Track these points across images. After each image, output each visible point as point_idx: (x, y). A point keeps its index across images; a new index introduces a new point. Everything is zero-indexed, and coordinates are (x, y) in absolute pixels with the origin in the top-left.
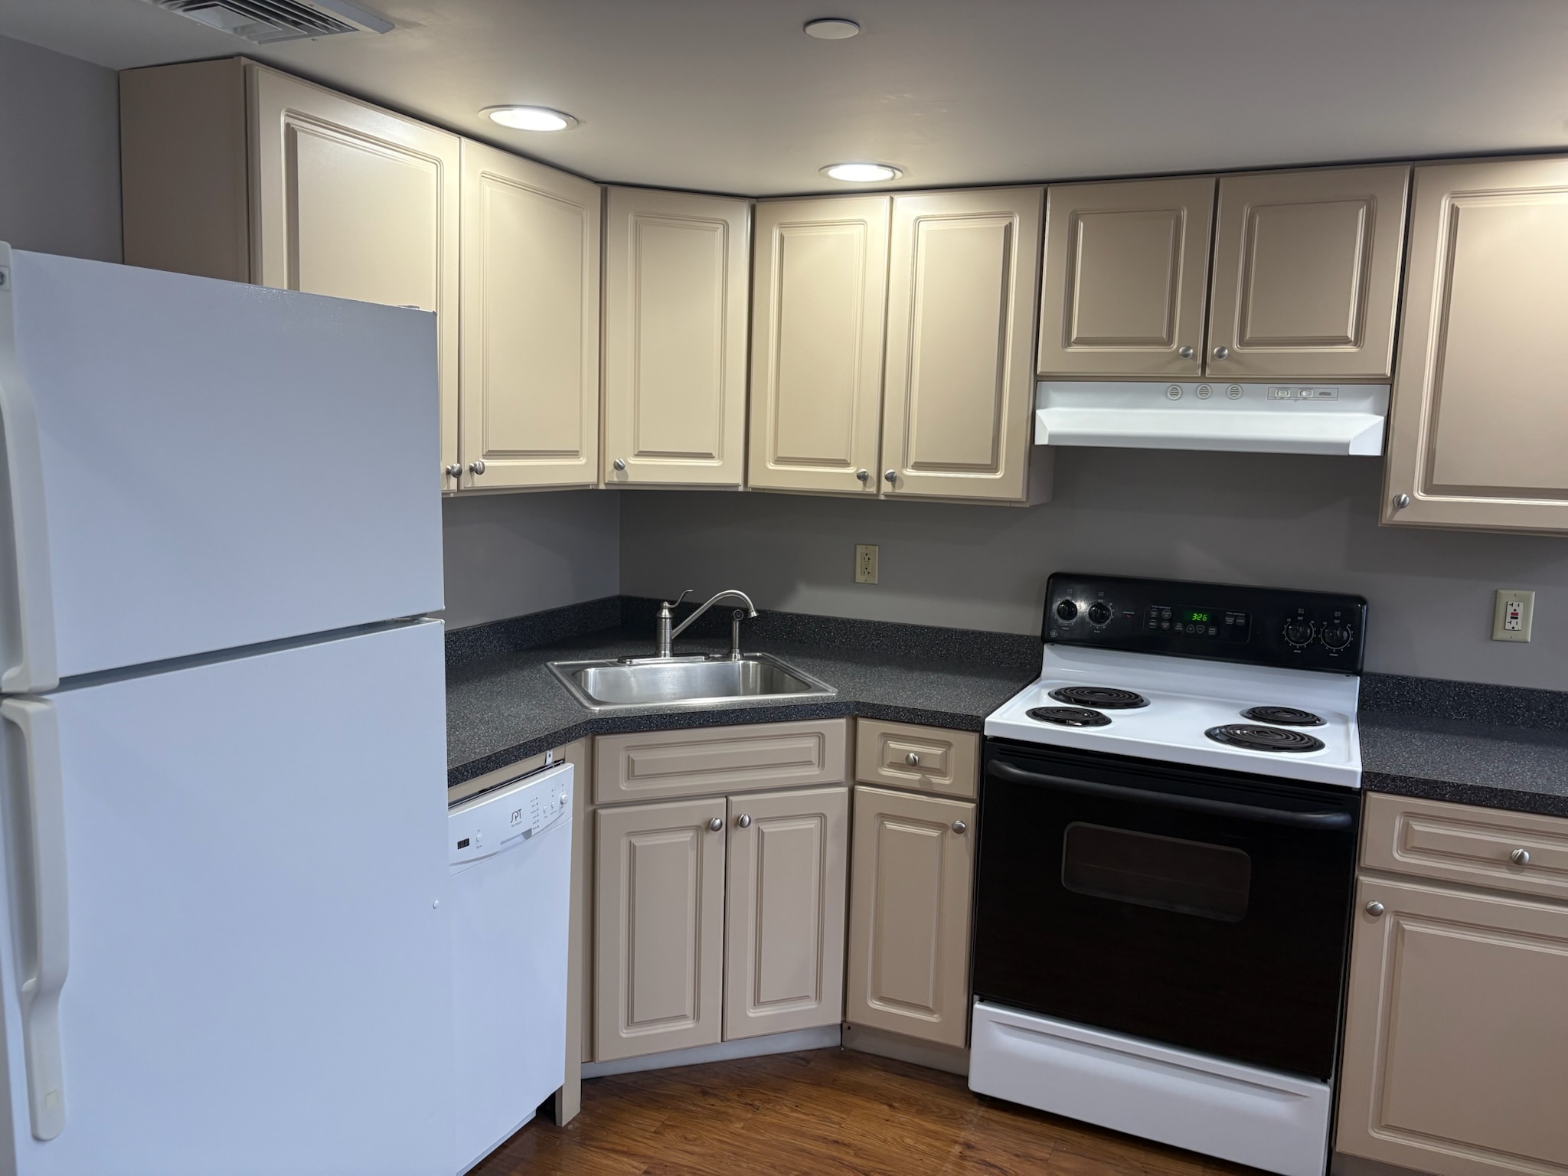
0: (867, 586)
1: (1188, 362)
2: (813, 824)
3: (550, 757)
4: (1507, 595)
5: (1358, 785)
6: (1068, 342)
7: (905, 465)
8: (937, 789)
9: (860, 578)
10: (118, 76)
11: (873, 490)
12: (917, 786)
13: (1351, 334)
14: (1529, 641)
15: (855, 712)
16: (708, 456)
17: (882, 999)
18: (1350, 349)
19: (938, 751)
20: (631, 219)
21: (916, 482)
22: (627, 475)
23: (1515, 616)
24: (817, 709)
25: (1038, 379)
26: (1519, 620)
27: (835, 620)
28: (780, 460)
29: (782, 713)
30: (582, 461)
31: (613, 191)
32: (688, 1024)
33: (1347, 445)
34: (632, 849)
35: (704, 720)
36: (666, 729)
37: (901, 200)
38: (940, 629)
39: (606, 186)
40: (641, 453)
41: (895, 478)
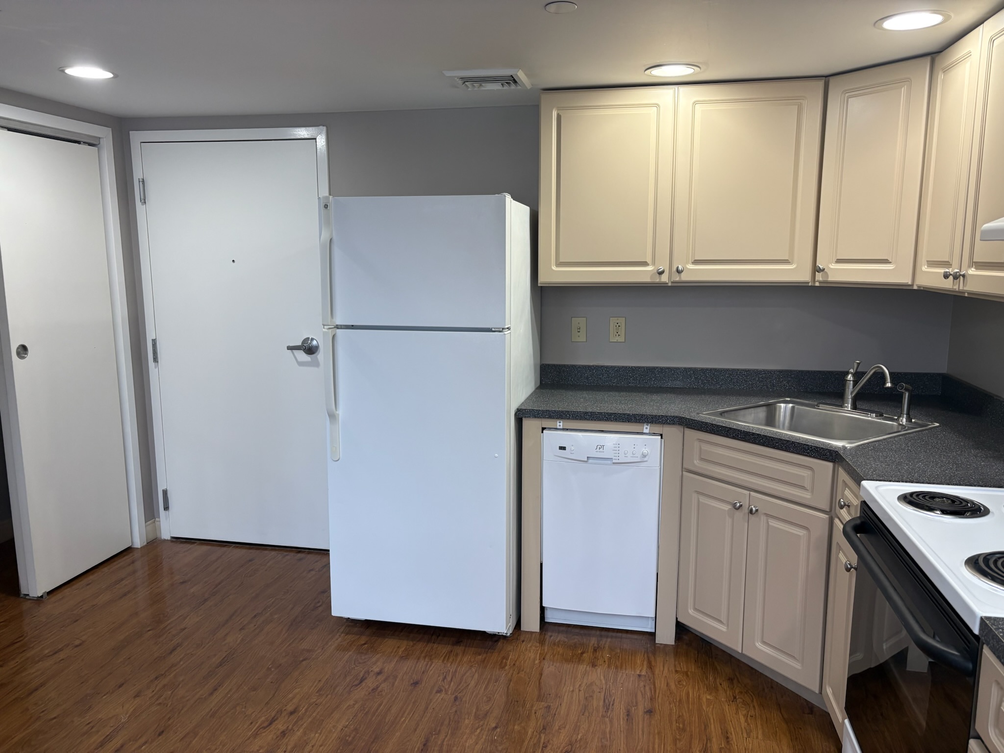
2: (802, 533)
3: (646, 428)
7: (970, 267)
15: (835, 458)
16: (886, 261)
17: (831, 688)
19: (855, 503)
20: (842, 96)
22: (827, 276)
24: (808, 449)
28: (929, 264)
29: (784, 444)
30: (793, 267)
31: (832, 81)
32: (724, 629)
34: (698, 503)
35: (736, 435)
36: (714, 433)
37: (987, 25)
40: (839, 261)
41: (964, 276)
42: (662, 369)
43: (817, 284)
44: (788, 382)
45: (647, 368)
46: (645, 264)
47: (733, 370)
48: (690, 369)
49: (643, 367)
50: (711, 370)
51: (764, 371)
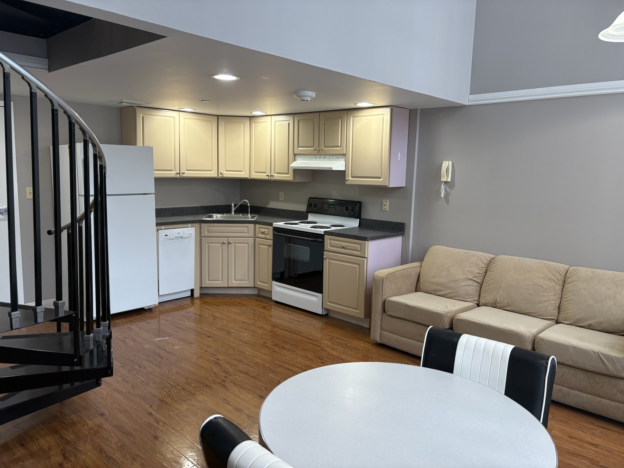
0: (281, 201)
1: (316, 151)
2: (246, 245)
3: (190, 225)
4: (384, 201)
5: (323, 234)
6: (298, 147)
7: (275, 173)
8: (267, 238)
9: (280, 199)
10: (121, 108)
11: (270, 178)
12: (264, 237)
13: (340, 145)
14: (388, 210)
15: (255, 223)
16: (241, 171)
17: (260, 282)
18: (339, 148)
19: (267, 230)
20: (223, 123)
21: (277, 177)
22: (224, 175)
23: (385, 205)
24: (247, 222)
25: (295, 155)
26: (386, 206)
27: (276, 209)
28: (256, 172)
29: (239, 222)
30: (213, 172)
31: (220, 117)
32: (221, 282)
33: (332, 168)
34: (209, 246)
35: (222, 222)
36: (215, 223)
37: (273, 117)
38: (293, 211)
39: (218, 116)
40: (227, 171)
41: (273, 176)
42: (165, 208)
43: (219, 178)
44: (203, 210)
45: (161, 209)
46: (172, 170)
47: (187, 207)
48: (174, 208)
49: (159, 209)
50: (181, 208)
51: (196, 207)
